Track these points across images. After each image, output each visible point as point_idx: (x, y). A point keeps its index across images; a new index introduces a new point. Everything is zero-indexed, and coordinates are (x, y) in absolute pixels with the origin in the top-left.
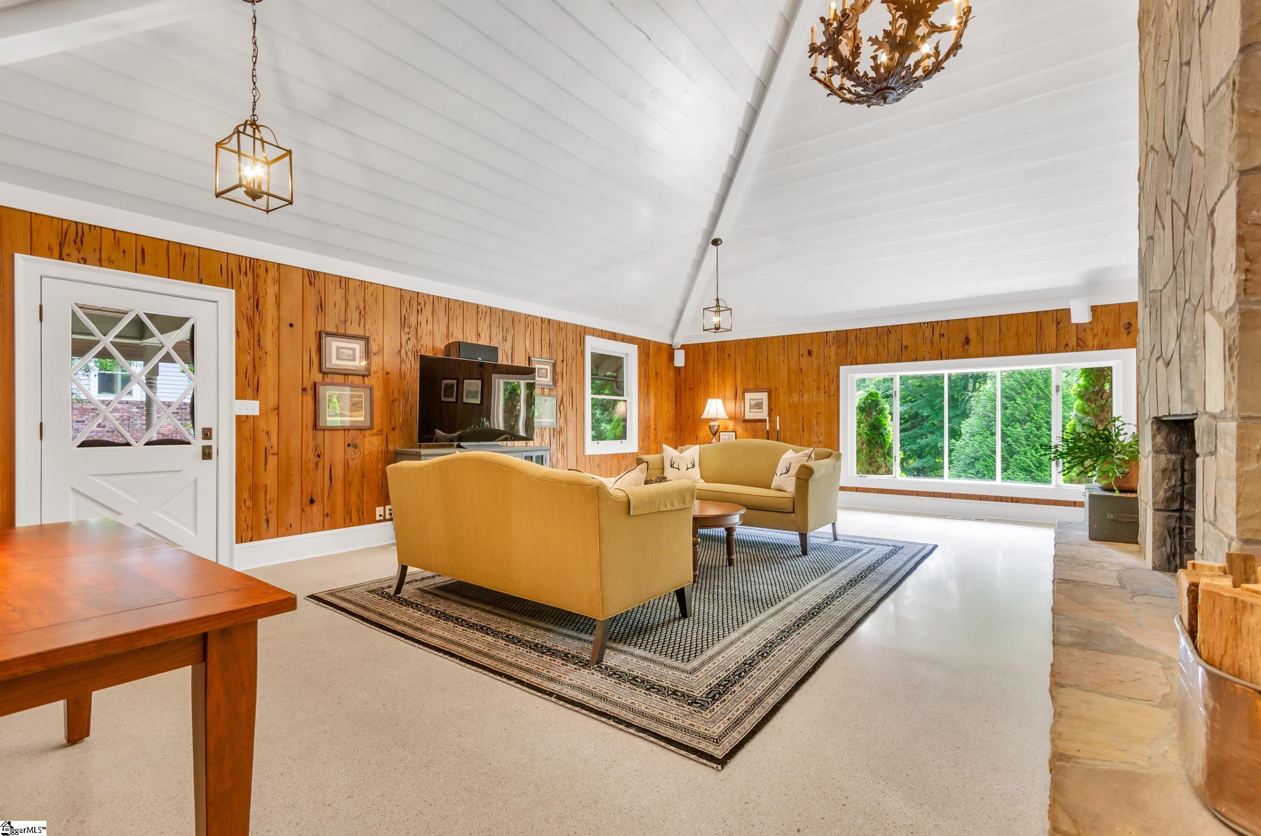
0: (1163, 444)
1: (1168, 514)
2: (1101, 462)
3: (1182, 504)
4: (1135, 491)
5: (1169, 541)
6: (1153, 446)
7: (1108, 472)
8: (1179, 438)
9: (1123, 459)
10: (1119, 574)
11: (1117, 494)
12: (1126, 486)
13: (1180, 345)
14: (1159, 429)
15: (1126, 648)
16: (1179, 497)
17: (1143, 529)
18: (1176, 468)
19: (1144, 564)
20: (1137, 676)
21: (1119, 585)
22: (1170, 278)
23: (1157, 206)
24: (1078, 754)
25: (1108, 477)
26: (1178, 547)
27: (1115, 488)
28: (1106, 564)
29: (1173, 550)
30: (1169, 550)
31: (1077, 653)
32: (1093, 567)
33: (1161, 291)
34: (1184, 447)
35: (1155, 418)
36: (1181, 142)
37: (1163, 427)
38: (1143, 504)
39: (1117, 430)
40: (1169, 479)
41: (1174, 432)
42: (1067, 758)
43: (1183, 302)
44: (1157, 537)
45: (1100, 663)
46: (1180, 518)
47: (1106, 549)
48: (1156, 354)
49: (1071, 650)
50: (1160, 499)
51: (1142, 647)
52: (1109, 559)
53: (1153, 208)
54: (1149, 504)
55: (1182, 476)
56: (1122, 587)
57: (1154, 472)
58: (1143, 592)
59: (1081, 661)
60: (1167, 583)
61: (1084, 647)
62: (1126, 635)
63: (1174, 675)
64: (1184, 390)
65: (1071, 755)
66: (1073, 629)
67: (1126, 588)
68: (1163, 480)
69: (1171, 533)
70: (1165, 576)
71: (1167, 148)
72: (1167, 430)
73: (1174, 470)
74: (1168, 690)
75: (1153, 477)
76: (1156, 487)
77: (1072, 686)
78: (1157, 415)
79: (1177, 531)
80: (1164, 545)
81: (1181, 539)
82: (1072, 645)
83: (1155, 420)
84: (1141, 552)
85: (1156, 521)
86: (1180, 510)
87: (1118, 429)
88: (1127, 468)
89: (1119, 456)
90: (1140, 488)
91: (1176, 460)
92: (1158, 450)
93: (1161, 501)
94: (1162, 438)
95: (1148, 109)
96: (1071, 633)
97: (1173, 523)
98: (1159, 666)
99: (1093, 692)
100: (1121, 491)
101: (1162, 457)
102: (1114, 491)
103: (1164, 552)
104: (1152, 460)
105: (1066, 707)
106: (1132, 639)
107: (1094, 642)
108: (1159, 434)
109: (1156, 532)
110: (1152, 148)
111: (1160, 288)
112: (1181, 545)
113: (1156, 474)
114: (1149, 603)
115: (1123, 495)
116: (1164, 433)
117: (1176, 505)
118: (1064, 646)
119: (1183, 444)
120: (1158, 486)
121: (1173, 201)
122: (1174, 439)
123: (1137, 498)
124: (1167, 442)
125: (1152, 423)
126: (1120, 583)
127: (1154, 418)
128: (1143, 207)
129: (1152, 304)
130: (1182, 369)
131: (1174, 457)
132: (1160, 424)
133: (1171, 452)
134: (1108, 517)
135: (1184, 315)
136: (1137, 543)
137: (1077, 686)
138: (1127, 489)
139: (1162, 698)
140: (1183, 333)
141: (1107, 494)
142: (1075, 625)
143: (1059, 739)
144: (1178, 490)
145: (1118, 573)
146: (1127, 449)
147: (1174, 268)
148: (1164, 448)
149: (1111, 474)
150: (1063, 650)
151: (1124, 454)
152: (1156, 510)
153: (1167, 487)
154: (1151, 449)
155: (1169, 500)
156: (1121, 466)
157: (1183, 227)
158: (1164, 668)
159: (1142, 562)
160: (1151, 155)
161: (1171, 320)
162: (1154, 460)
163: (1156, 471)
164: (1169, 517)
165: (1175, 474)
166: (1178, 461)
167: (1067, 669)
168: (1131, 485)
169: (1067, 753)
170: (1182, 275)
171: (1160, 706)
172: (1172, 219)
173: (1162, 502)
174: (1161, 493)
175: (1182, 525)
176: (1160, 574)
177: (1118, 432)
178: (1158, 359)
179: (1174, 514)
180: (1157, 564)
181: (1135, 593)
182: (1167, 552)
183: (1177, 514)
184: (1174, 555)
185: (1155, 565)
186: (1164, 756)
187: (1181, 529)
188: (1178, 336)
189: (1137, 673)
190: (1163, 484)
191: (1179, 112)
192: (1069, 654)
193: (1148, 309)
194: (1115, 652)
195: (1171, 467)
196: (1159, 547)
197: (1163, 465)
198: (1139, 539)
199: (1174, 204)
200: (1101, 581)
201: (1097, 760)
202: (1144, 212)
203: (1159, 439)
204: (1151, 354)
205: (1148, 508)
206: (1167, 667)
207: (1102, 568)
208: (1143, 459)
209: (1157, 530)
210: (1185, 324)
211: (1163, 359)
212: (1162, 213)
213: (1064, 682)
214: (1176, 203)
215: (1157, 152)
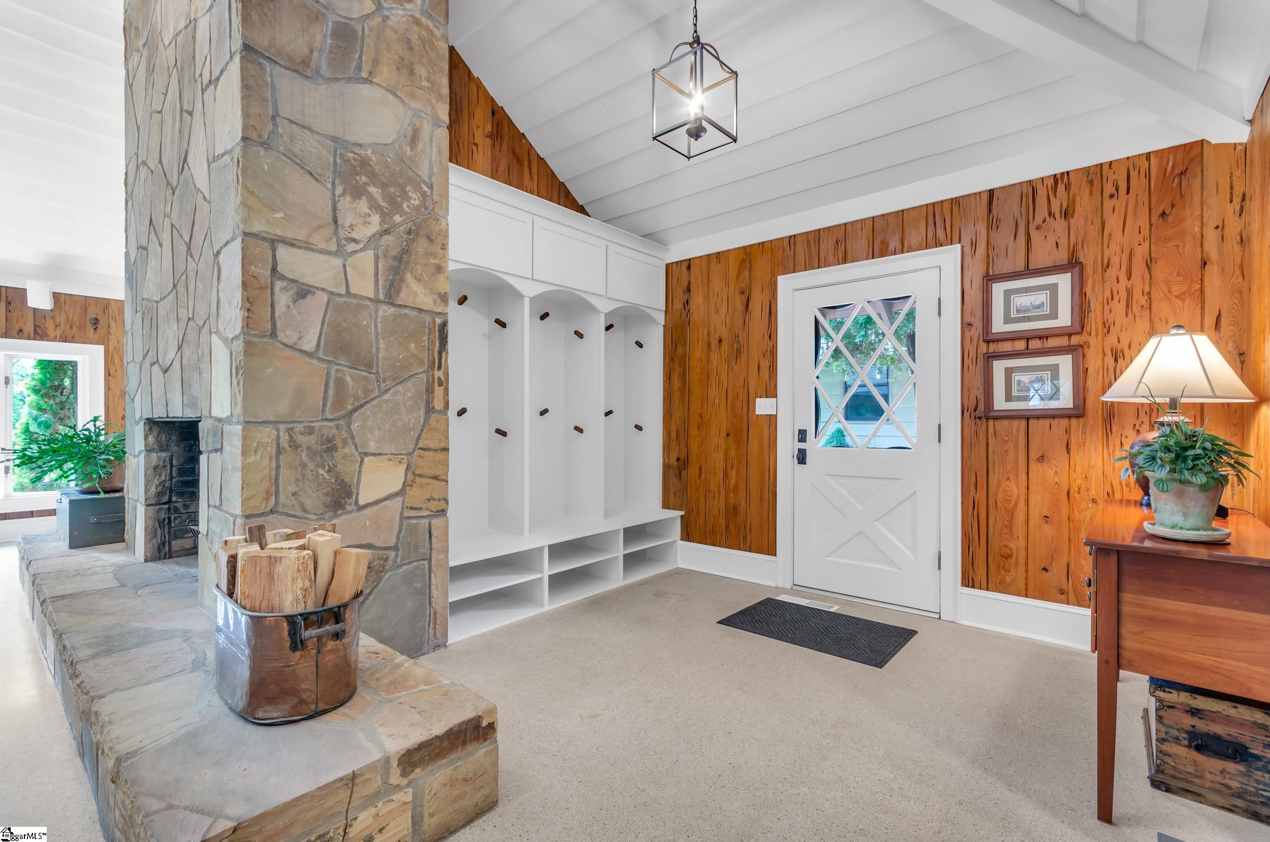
0: (155, 443)
1: (159, 507)
2: (83, 464)
3: (170, 496)
4: (121, 490)
5: (159, 532)
6: (146, 446)
7: (91, 473)
8: (168, 437)
9: (107, 460)
10: (115, 575)
11: (102, 495)
12: (108, 486)
13: (182, 356)
14: (150, 429)
15: (147, 637)
16: (168, 490)
17: (131, 526)
18: (165, 465)
19: (135, 559)
20: (166, 656)
21: (119, 585)
22: (169, 294)
23: (151, 221)
24: (142, 745)
25: (91, 479)
26: (167, 536)
27: (100, 490)
28: (98, 569)
29: (163, 539)
30: (159, 540)
31: (103, 661)
32: (86, 575)
33: (157, 302)
34: (173, 445)
35: (148, 419)
36: (181, 178)
37: (155, 427)
38: (131, 502)
39: (97, 430)
40: (160, 475)
41: (164, 432)
42: (132, 754)
43: (185, 320)
44: (148, 530)
45: (130, 660)
46: (169, 509)
47: (93, 554)
48: (150, 358)
49: (96, 661)
50: (152, 494)
51: (161, 631)
52: (99, 563)
53: (147, 222)
54: (140, 500)
55: (171, 471)
56: (123, 585)
57: (146, 469)
58: (144, 585)
59: (111, 666)
60: (162, 571)
61: (108, 652)
62: (144, 626)
63: (194, 643)
64: (185, 397)
65: (135, 750)
66: (91, 641)
67: (126, 585)
68: (155, 476)
69: (161, 524)
70: (157, 565)
71: (165, 175)
72: (158, 430)
73: (164, 466)
74: (194, 656)
75: (146, 474)
76: (148, 483)
77: (112, 692)
78: (151, 417)
79: (167, 521)
80: (155, 536)
81: (170, 527)
82: (94, 656)
83: (147, 421)
84: (131, 549)
85: (149, 515)
86: (169, 502)
87: (99, 429)
88: (111, 468)
89: (103, 457)
90: (128, 487)
91: (166, 457)
92: (150, 448)
93: (152, 496)
94: (154, 437)
95: (139, 123)
96: (89, 645)
97: (163, 515)
98: (181, 640)
99: (134, 687)
100: (106, 492)
101: (154, 456)
102: (99, 493)
103: (155, 543)
104: (145, 457)
105: (114, 713)
106: (151, 628)
107: (117, 644)
108: (150, 433)
109: (148, 526)
110: (144, 163)
111: (155, 299)
112: (169, 533)
113: (148, 471)
114: (153, 592)
115: (107, 496)
116: (155, 433)
117: (166, 498)
118: (87, 661)
119: (172, 442)
120: (150, 483)
121: (172, 226)
122: (164, 438)
123: (123, 497)
124: (158, 441)
125: (145, 423)
126: (119, 583)
127: (146, 419)
128: (132, 216)
129: (146, 312)
130: (184, 377)
131: (164, 455)
132: (152, 424)
133: (162, 450)
134: (91, 521)
135: (187, 331)
136: (123, 541)
137: (116, 690)
138: (109, 489)
139: (193, 664)
140: (185, 346)
141: (90, 497)
142: (91, 636)
143: (118, 743)
144: (168, 484)
145: (113, 574)
146: (112, 449)
147: (175, 286)
148: (155, 447)
149: (94, 476)
150: (87, 665)
151: (108, 454)
152: (147, 505)
153: (158, 483)
154: (143, 448)
155: (159, 494)
156: (104, 467)
157: (185, 253)
158: (185, 640)
159: (132, 558)
160: (144, 172)
161: (170, 333)
162: (147, 458)
163: (148, 469)
164: (160, 510)
165: (165, 470)
166: (168, 458)
167: (100, 680)
168: (117, 484)
169: (132, 750)
170: (184, 295)
171: (193, 670)
172: (172, 241)
173: (154, 497)
174: (153, 489)
175: (170, 516)
176: (152, 565)
177: (99, 432)
178: (152, 364)
179: (164, 506)
180: (149, 556)
181: (137, 588)
182: (158, 542)
183: (167, 506)
184: (164, 544)
185: (147, 557)
186: (210, 705)
187: (169, 518)
188: (180, 347)
189: (164, 654)
190: (154, 480)
191: (180, 150)
192: (96, 665)
193: (139, 315)
194: (139, 645)
195: (161, 464)
196: (151, 540)
197: (154, 463)
198: (126, 537)
199: (174, 229)
200: (100, 586)
201: (160, 739)
202: (133, 219)
203: (151, 439)
204: (144, 359)
205: (139, 504)
206: (187, 638)
207: (96, 573)
208: (131, 458)
209: (149, 524)
210: (187, 338)
211: (160, 365)
212: (159, 231)
213: (101, 693)
214: (176, 229)
215: (152, 172)
